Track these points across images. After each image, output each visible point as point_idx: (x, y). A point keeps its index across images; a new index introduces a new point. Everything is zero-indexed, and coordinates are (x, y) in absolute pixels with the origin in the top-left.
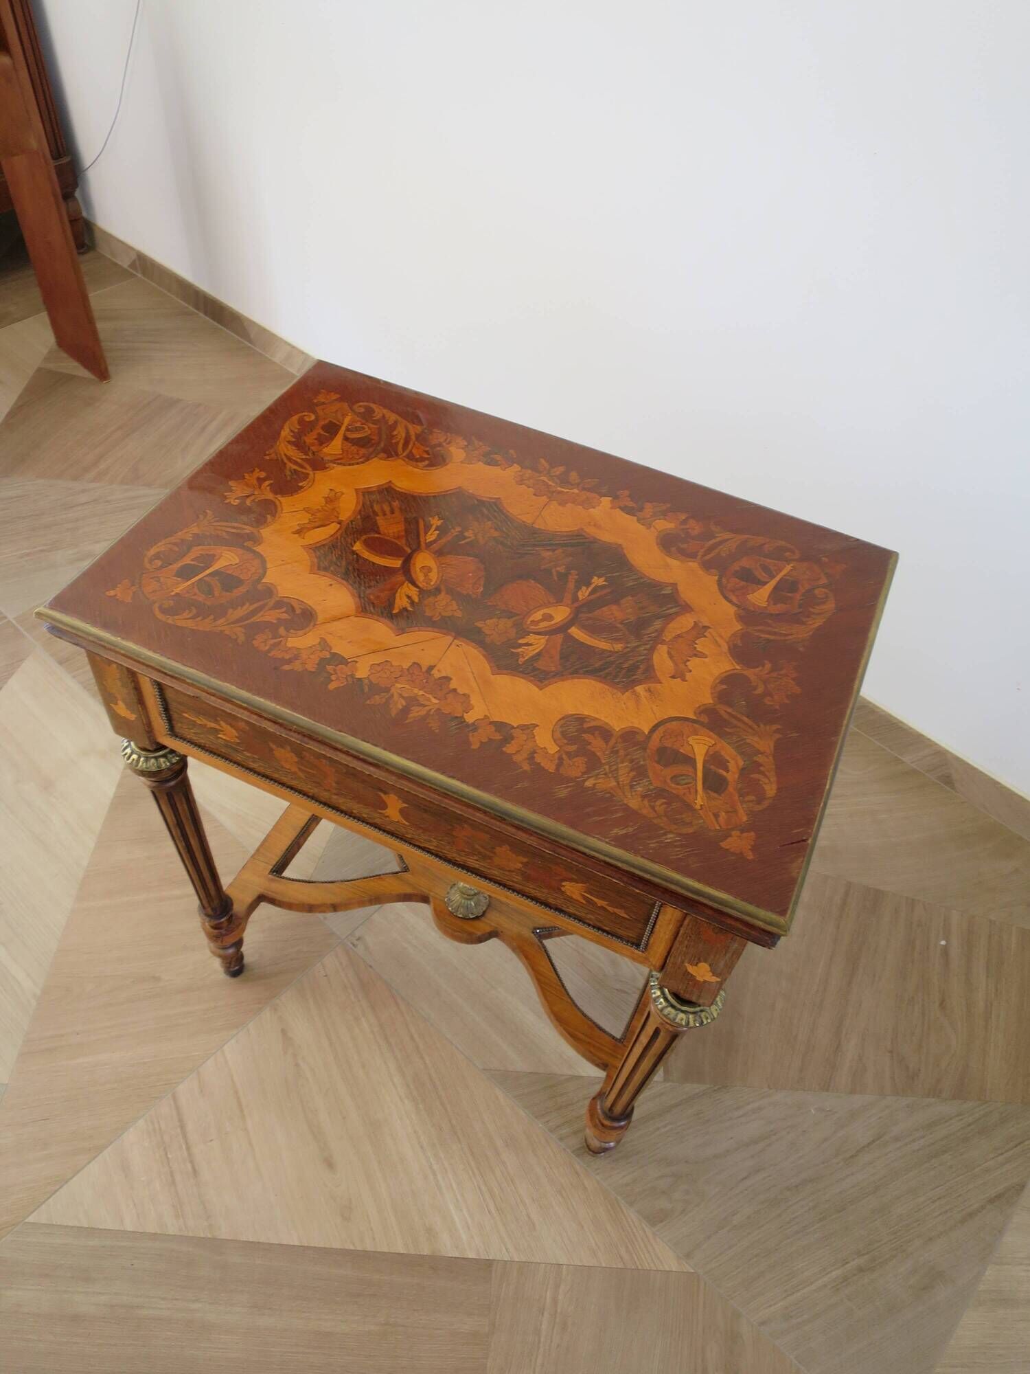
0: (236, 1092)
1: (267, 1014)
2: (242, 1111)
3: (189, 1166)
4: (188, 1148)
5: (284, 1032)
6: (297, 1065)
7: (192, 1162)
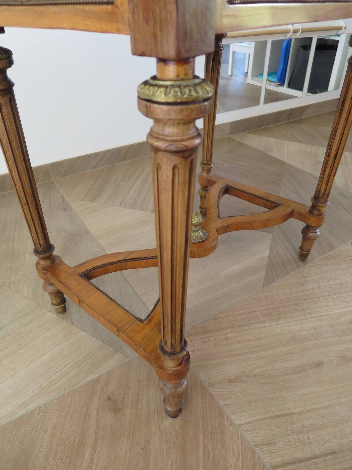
0: (272, 418)
1: (215, 391)
2: (286, 415)
3: (329, 457)
4: (315, 457)
5: (230, 381)
6: (255, 376)
7: (326, 455)
